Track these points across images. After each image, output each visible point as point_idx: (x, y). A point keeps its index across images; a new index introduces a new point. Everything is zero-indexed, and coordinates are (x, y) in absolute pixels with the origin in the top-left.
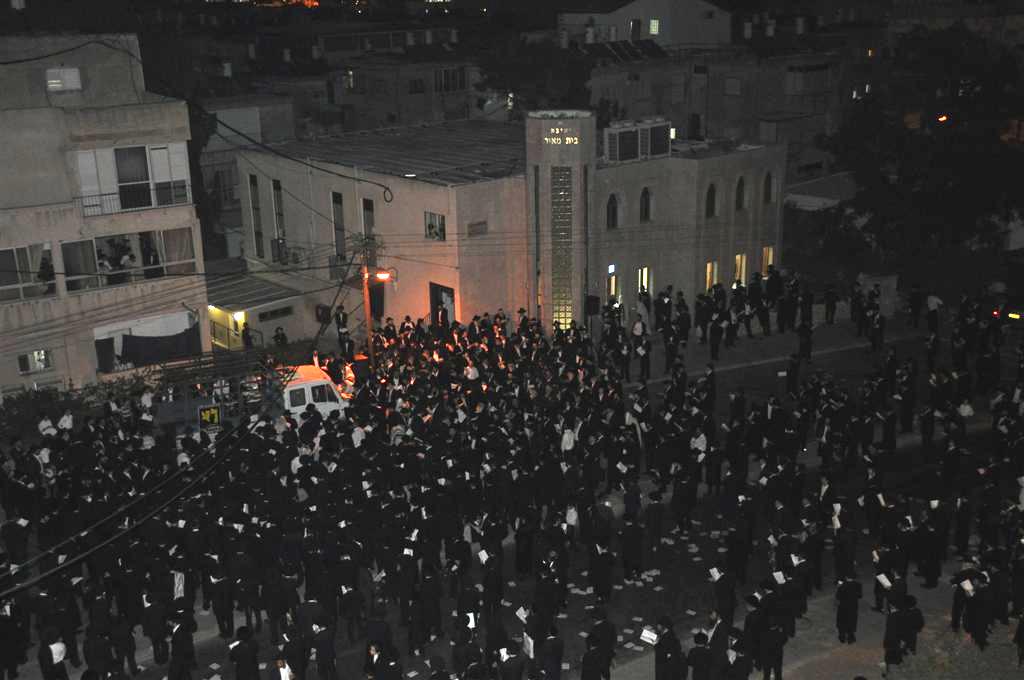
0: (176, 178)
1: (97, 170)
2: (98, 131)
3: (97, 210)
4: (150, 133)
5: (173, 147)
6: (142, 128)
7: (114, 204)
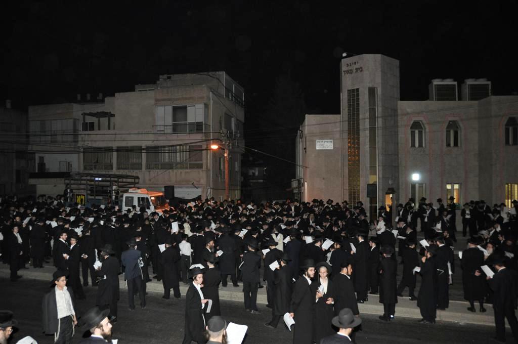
0: (198, 121)
1: (164, 115)
2: (166, 97)
3: (163, 132)
4: (189, 99)
5: (198, 106)
6: (184, 96)
7: (169, 130)
